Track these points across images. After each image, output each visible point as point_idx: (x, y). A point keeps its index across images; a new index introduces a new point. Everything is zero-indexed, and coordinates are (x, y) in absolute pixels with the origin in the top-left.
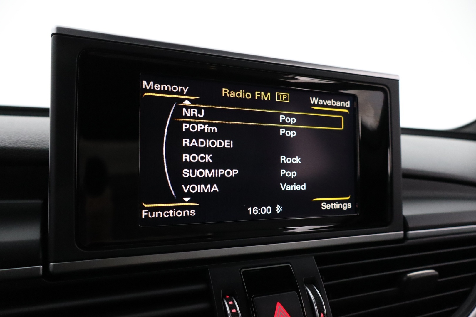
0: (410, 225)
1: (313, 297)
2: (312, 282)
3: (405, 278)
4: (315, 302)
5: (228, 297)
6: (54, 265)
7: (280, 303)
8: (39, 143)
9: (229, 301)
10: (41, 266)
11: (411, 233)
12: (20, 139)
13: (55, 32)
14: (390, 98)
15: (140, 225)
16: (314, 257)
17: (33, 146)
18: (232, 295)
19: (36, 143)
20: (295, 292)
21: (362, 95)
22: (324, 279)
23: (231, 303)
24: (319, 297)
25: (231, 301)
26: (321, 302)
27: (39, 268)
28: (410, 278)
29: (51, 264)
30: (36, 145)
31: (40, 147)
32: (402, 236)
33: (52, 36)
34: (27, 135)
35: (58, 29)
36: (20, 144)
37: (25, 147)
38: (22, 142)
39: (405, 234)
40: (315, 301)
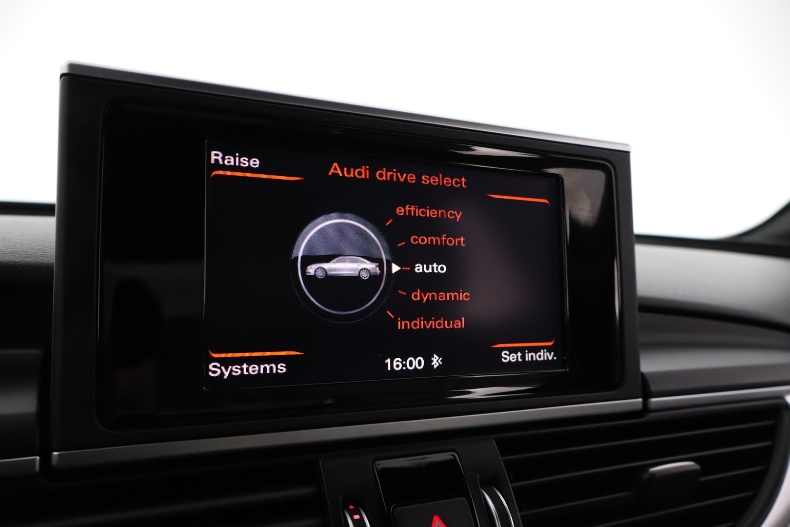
0: (654, 388)
1: (494, 507)
2: (492, 483)
3: (646, 476)
4: (497, 515)
5: (351, 507)
6: (59, 455)
7: (439, 517)
8: (40, 255)
9: (354, 515)
10: (38, 458)
11: (655, 402)
12: (6, 249)
13: (65, 71)
14: (616, 181)
15: (204, 388)
16: (495, 441)
17: (28, 260)
18: (359, 504)
19: (32, 255)
20: (464, 499)
21: (570, 177)
22: (512, 477)
23: (357, 517)
24: (504, 507)
25: (357, 514)
26: (508, 515)
27: (35, 460)
28: (654, 475)
29: (55, 453)
30: (34, 258)
31: (41, 261)
32: (640, 406)
33: (61, 78)
34: (18, 242)
35: (72, 66)
36: (6, 256)
37: (15, 262)
38: (10, 253)
39: (645, 403)
40: (496, 513)
